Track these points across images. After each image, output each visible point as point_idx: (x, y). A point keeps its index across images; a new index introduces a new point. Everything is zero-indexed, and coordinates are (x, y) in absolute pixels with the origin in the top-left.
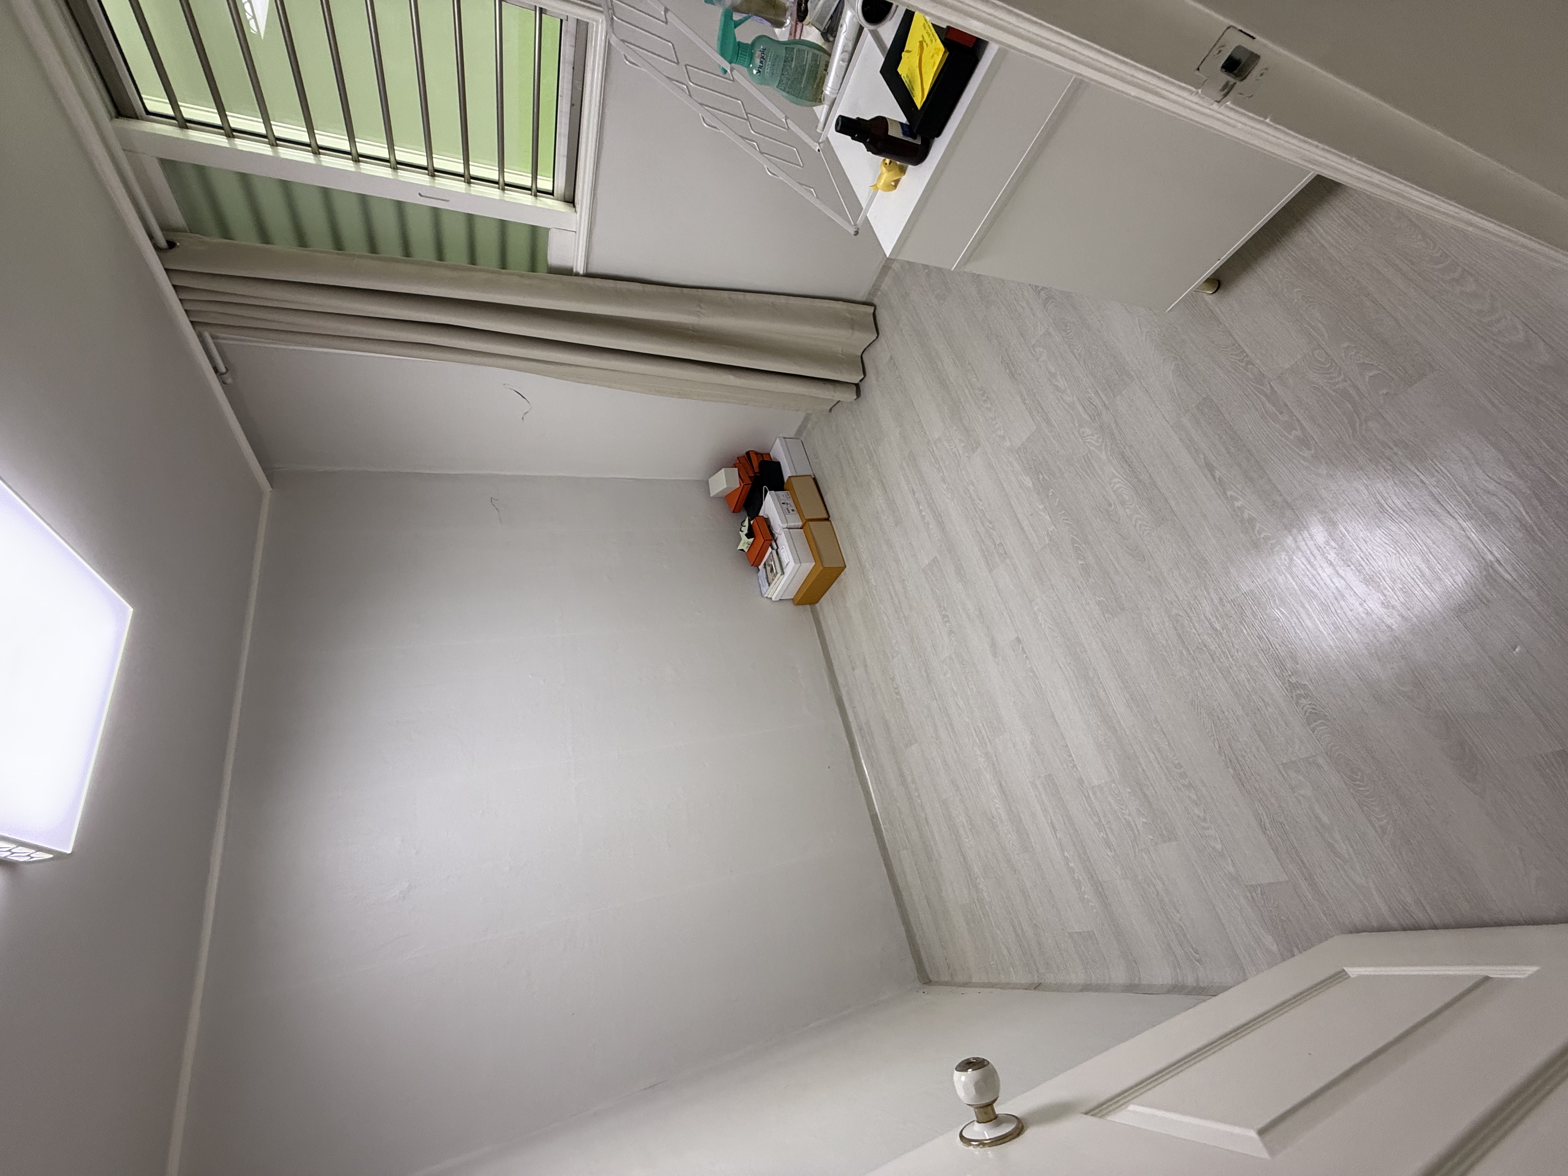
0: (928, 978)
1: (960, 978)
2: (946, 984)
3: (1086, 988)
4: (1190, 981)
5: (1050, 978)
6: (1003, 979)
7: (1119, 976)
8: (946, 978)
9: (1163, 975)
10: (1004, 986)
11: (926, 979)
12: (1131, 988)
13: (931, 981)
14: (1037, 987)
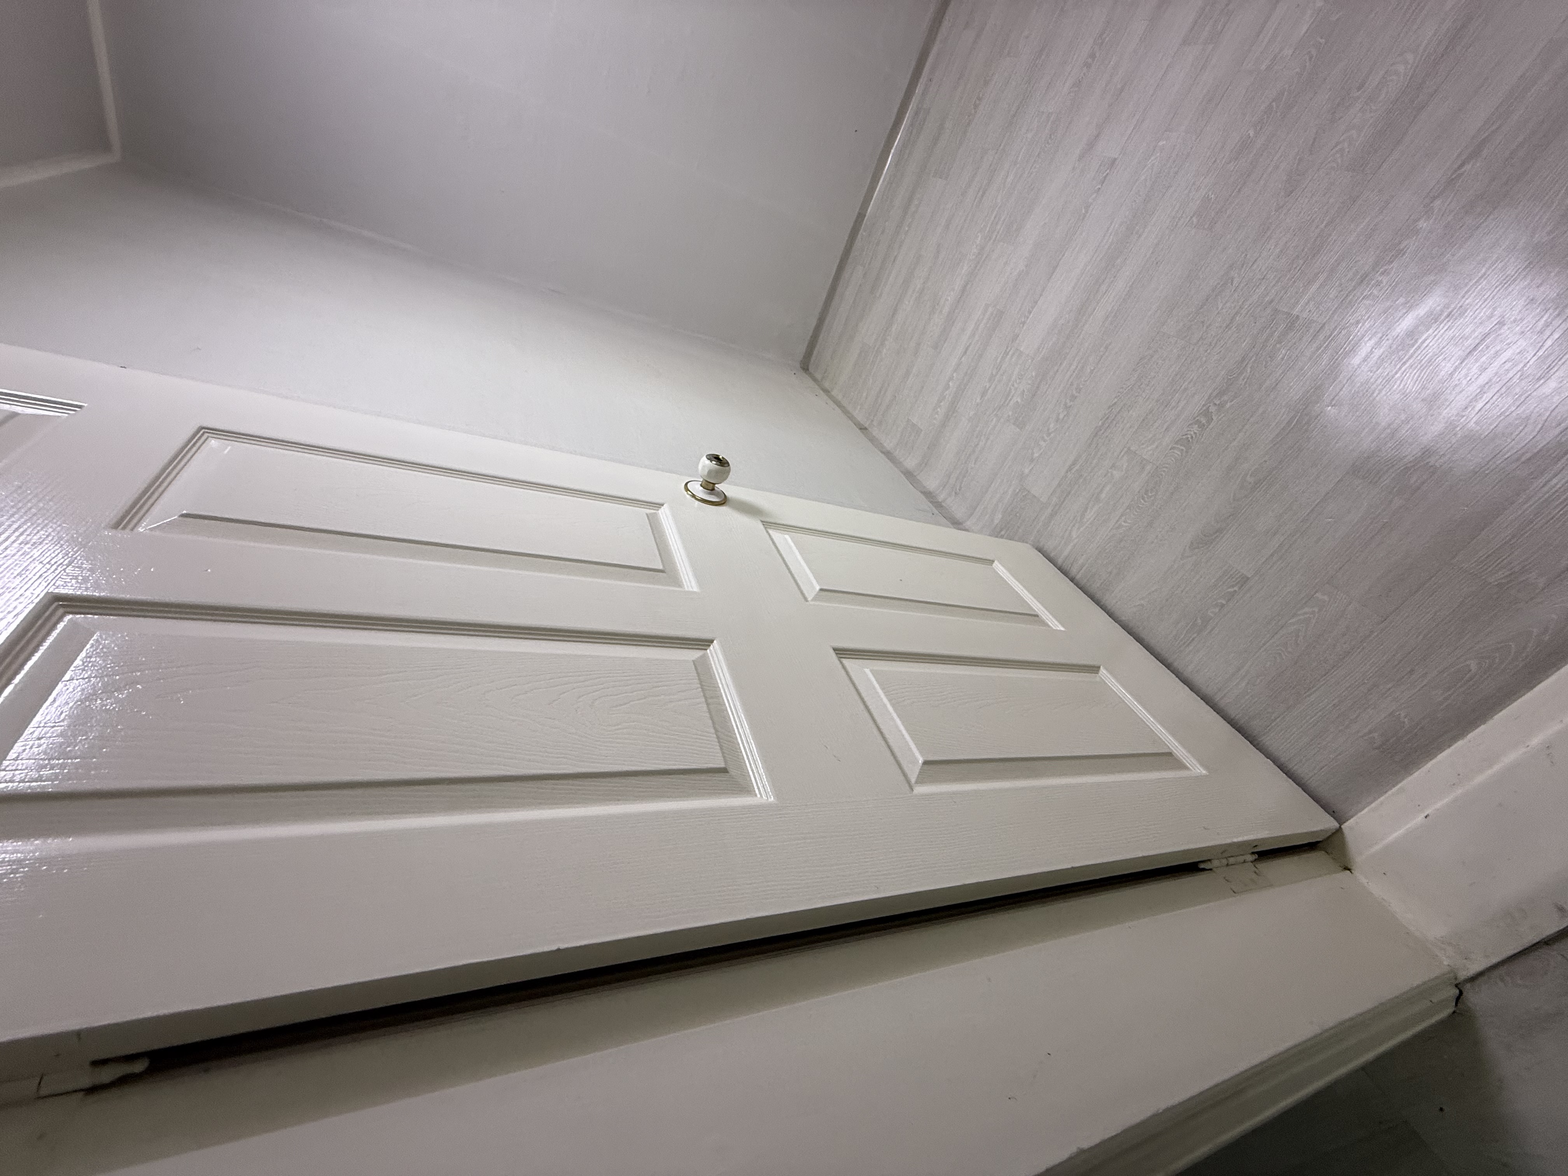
0: (808, 366)
1: (827, 385)
2: (815, 380)
3: (888, 454)
4: (941, 498)
5: (875, 432)
6: (850, 408)
7: (910, 463)
8: (818, 376)
9: (931, 483)
10: (846, 412)
11: (805, 367)
12: (909, 474)
13: (808, 370)
14: (863, 429)
